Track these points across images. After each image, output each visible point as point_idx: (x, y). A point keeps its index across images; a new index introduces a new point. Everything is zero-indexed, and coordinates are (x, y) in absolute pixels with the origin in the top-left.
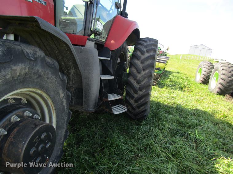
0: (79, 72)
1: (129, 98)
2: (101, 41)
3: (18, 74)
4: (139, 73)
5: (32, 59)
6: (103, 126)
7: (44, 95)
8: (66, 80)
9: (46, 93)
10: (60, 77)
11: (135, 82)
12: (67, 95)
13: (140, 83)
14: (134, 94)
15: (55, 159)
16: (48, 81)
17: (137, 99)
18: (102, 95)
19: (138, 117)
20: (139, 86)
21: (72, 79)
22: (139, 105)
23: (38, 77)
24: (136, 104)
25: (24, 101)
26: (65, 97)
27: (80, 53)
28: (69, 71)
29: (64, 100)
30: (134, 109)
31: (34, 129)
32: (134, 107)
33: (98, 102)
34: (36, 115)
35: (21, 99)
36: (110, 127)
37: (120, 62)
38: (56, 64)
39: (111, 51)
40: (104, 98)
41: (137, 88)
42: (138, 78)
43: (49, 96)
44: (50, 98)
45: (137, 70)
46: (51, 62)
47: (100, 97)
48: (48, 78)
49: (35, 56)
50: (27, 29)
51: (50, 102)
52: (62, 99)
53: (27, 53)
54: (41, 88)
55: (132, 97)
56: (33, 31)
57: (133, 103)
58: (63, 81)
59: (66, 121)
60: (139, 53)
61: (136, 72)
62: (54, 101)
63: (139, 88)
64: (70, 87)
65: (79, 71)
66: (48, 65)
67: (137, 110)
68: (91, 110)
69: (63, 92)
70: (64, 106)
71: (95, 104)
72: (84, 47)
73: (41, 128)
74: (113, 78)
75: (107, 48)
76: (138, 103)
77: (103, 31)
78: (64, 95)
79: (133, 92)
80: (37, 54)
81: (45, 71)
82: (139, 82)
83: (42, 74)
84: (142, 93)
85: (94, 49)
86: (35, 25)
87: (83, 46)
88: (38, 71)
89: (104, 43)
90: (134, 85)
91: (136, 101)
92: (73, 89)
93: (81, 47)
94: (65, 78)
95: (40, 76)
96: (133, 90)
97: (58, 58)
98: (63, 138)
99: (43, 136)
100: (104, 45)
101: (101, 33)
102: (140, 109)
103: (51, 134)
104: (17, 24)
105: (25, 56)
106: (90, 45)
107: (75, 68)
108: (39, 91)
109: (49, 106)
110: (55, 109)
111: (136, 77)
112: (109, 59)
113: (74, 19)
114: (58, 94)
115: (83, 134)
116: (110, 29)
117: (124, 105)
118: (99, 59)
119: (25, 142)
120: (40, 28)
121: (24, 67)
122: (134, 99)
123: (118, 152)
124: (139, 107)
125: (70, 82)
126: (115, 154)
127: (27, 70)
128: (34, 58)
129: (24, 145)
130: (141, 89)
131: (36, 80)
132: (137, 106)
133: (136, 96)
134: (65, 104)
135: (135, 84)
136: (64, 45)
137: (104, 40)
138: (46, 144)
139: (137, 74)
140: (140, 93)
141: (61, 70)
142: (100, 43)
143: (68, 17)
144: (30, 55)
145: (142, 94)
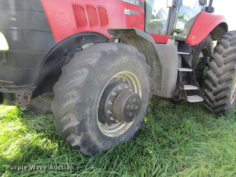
0: (159, 64)
1: (207, 91)
2: (182, 38)
3: (124, 62)
4: (219, 66)
5: (131, 53)
6: (180, 114)
7: (136, 77)
8: (150, 68)
9: (137, 76)
10: (146, 66)
11: (214, 76)
12: (150, 79)
13: (220, 77)
14: (212, 87)
15: (139, 123)
16: (139, 67)
17: (215, 92)
18: (179, 84)
19: (217, 111)
20: (219, 79)
21: (154, 69)
22: (218, 98)
23: (133, 65)
24: (214, 97)
25: (124, 80)
26: (148, 81)
27: (163, 49)
28: (153, 63)
29: (148, 82)
30: (212, 102)
31: (130, 94)
32: (213, 100)
33: (175, 91)
34: (130, 89)
35: (123, 79)
36: (186, 116)
37: (203, 57)
38: (144, 57)
39: (191, 46)
40: (180, 87)
41: (216, 81)
42: (218, 72)
43: (138, 78)
44: (139, 80)
45: (217, 64)
46: (141, 56)
47: (177, 86)
48: (138, 66)
49: (132, 52)
50: (128, 35)
51: (138, 82)
52: (146, 81)
53: (128, 50)
54: (134, 72)
55: (211, 90)
56: (132, 36)
57: (211, 96)
58: (148, 69)
59: (148, 98)
60: (221, 47)
61: (217, 66)
62: (141, 83)
63: (219, 81)
64: (153, 75)
65: (160, 62)
66: (139, 58)
67: (216, 104)
68: (168, 96)
69: (148, 77)
70: (147, 87)
71: (172, 91)
72: (165, 45)
73: (133, 95)
74: (191, 70)
75: (187, 44)
76: (216, 97)
77: (185, 29)
78: (148, 79)
79: (211, 85)
80: (134, 50)
81: (137, 61)
82: (218, 76)
83: (135, 63)
84: (221, 86)
85: (174, 45)
86: (133, 32)
87: (165, 43)
88: (133, 61)
89: (185, 40)
90: (213, 79)
91: (215, 94)
92: (155, 77)
93: (163, 44)
94: (149, 67)
95: (134, 64)
96: (212, 83)
97: (145, 53)
98: (145, 110)
99: (134, 100)
100: (185, 42)
101: (182, 32)
102: (219, 103)
103: (138, 101)
104: (123, 33)
105: (127, 52)
106: (171, 43)
107: (157, 61)
108: (133, 74)
109: (138, 86)
110: (141, 88)
111: (216, 70)
112: (189, 54)
113: (161, 21)
114: (144, 77)
115: (161, 117)
116: (192, 27)
117: (200, 96)
118: (178, 54)
119: (125, 100)
120: (136, 34)
121: (126, 58)
122: (213, 92)
123: (189, 134)
124: (217, 100)
125: (153, 72)
126: (186, 134)
127: (128, 60)
128: (132, 53)
129: (124, 101)
130: (220, 83)
131: (132, 67)
132: (215, 99)
133: (214, 89)
134: (148, 85)
135: (214, 77)
136: (150, 44)
137: (185, 37)
138: (135, 106)
139: (217, 68)
140: (220, 87)
141: (147, 62)
142: (181, 40)
143: (155, 20)
144: (130, 51)
145: (221, 88)
